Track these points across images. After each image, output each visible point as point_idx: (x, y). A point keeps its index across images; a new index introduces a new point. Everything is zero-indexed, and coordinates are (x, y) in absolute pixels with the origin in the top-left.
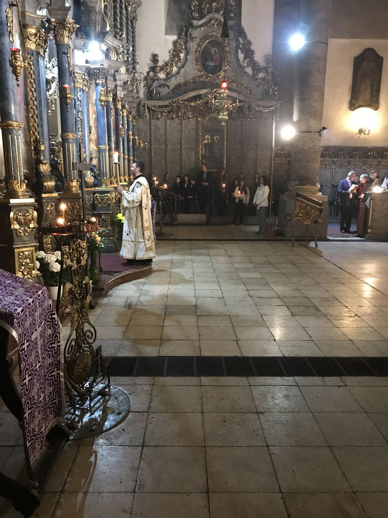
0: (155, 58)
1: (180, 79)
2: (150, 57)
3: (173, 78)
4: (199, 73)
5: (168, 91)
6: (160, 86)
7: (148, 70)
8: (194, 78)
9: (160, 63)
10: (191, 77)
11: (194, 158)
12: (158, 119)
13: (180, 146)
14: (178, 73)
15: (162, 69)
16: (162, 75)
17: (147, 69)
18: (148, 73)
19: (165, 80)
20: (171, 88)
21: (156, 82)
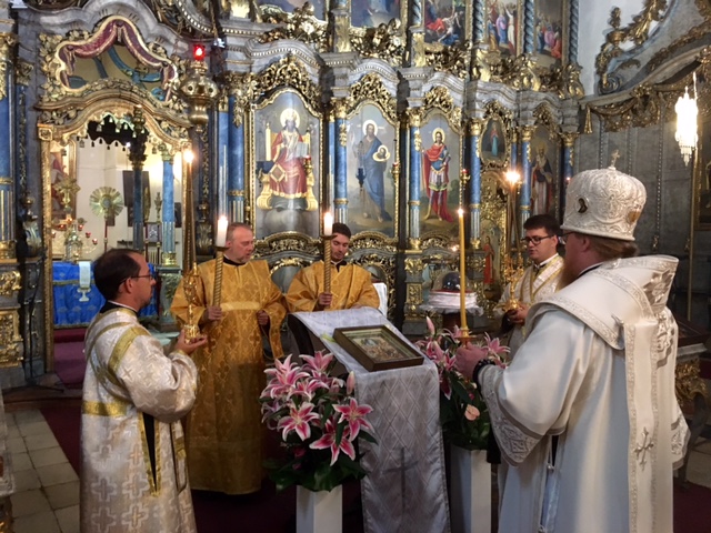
0: (615, 17)
1: (662, 42)
2: (608, 17)
3: (646, 45)
4: (703, 18)
5: (639, 70)
6: (621, 67)
7: (604, 42)
8: (690, 32)
9: (625, 22)
10: (684, 32)
11: (685, 201)
12: (613, 129)
13: (655, 177)
14: (658, 30)
15: (626, 32)
16: (628, 45)
17: (603, 40)
18: (603, 47)
19: (631, 52)
20: (644, 64)
21: (613, 61)
